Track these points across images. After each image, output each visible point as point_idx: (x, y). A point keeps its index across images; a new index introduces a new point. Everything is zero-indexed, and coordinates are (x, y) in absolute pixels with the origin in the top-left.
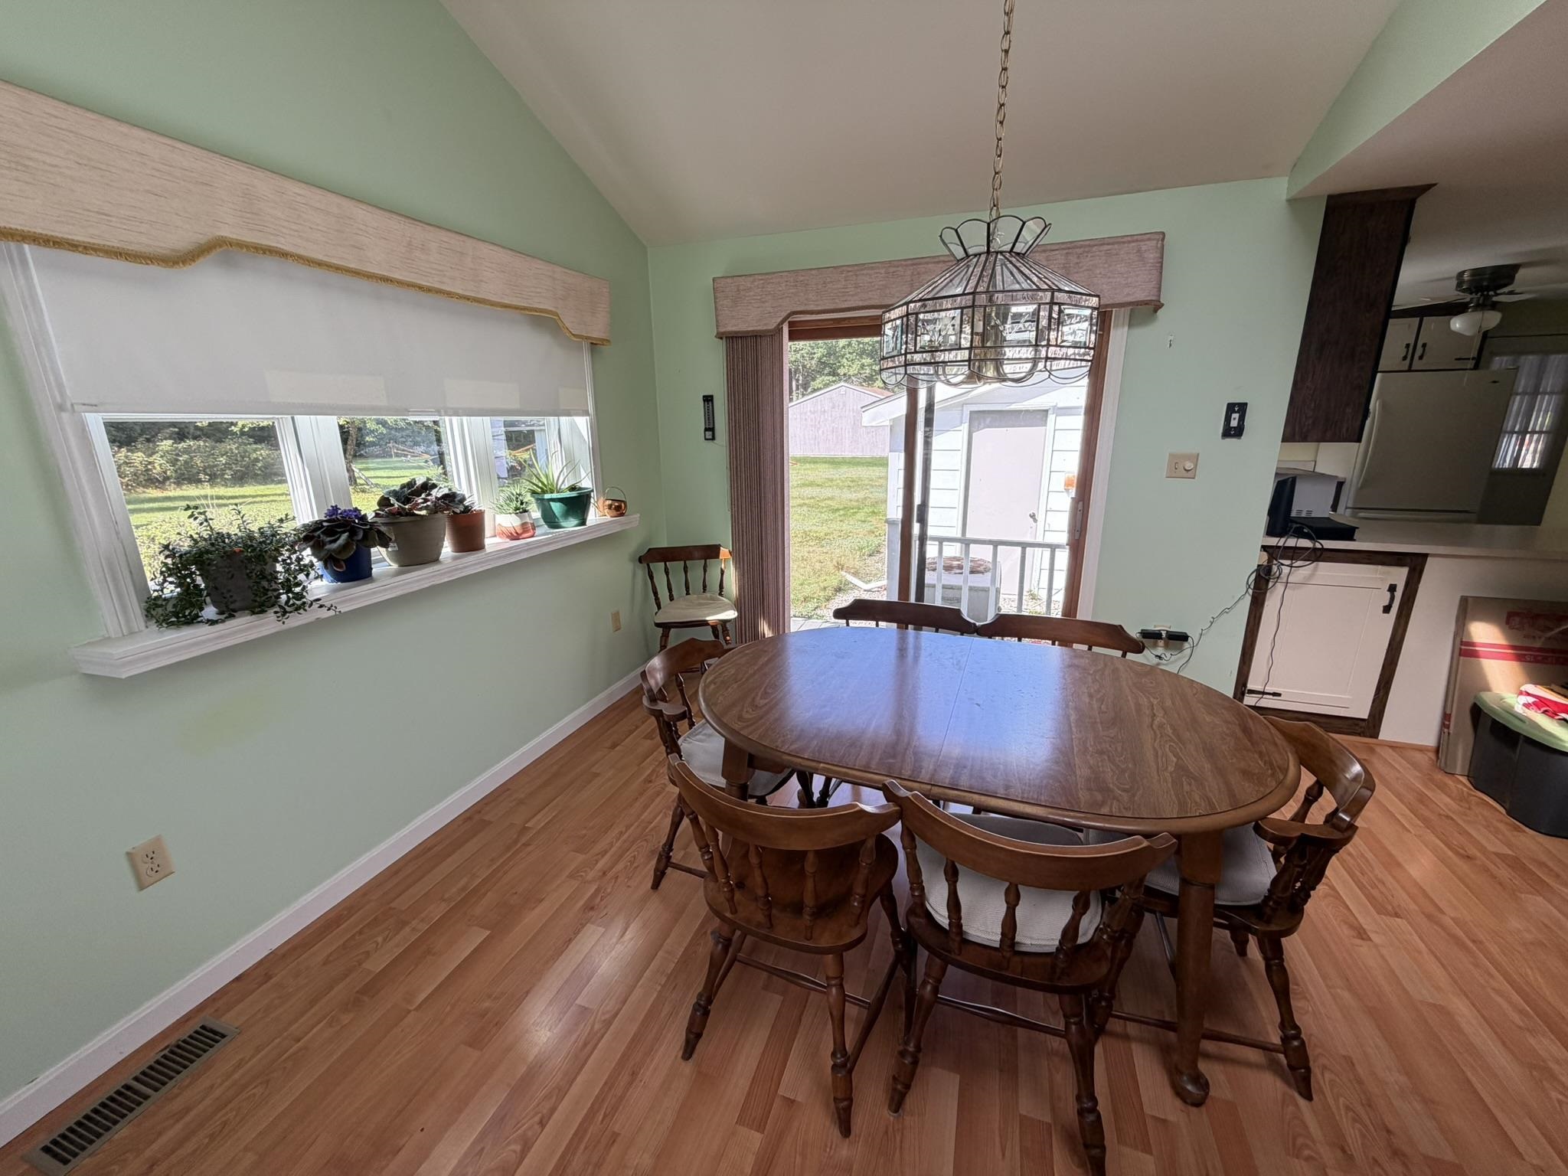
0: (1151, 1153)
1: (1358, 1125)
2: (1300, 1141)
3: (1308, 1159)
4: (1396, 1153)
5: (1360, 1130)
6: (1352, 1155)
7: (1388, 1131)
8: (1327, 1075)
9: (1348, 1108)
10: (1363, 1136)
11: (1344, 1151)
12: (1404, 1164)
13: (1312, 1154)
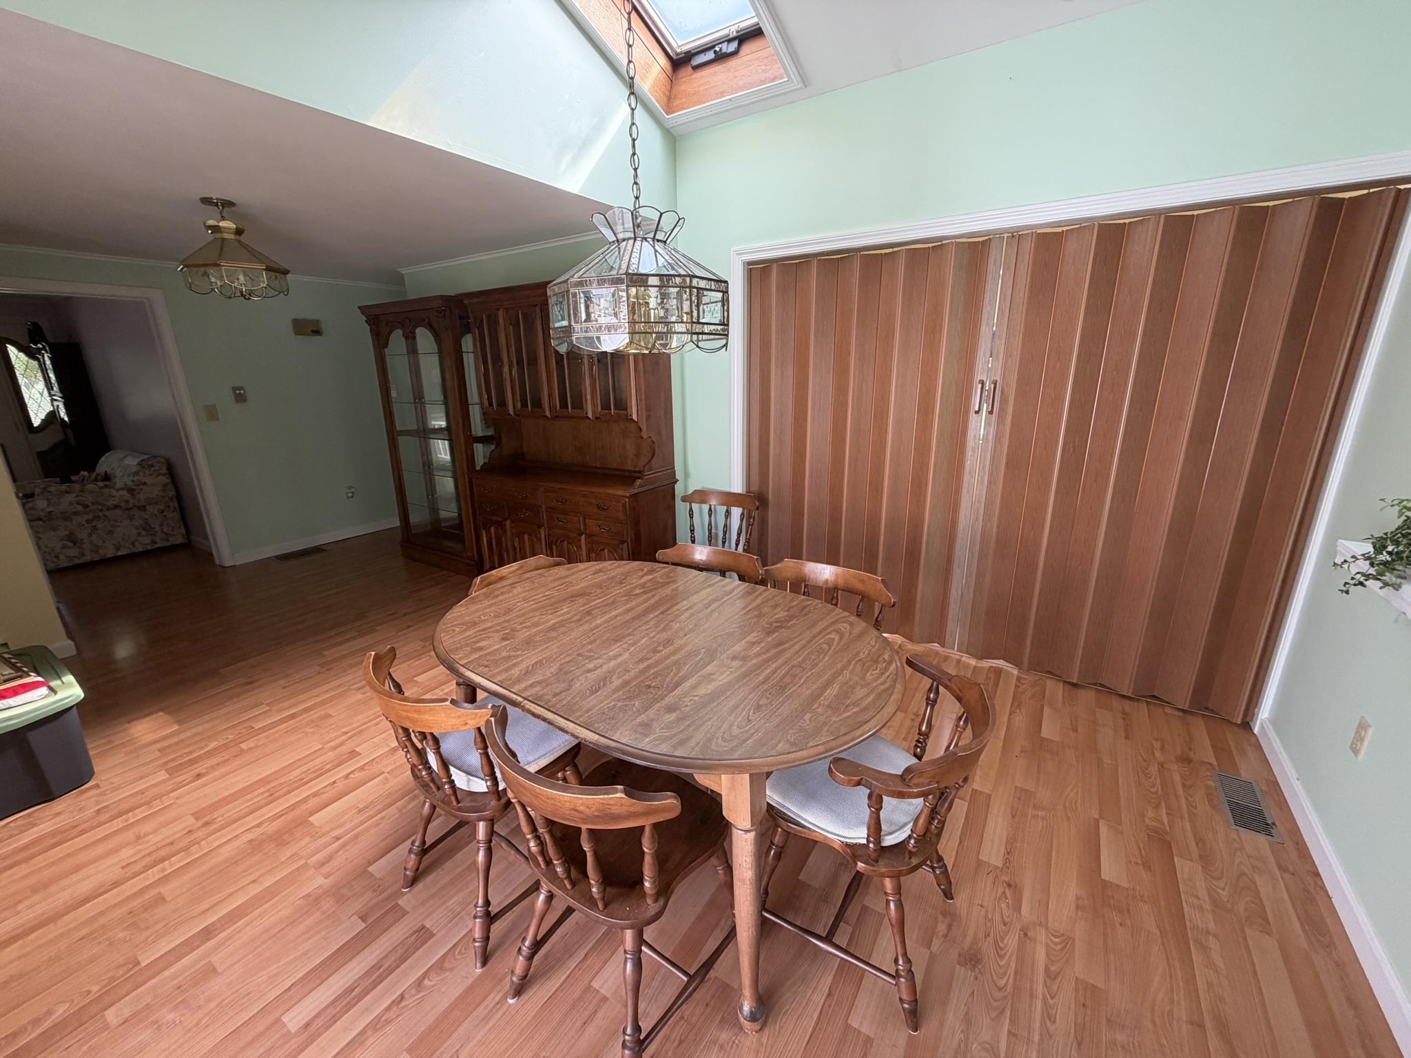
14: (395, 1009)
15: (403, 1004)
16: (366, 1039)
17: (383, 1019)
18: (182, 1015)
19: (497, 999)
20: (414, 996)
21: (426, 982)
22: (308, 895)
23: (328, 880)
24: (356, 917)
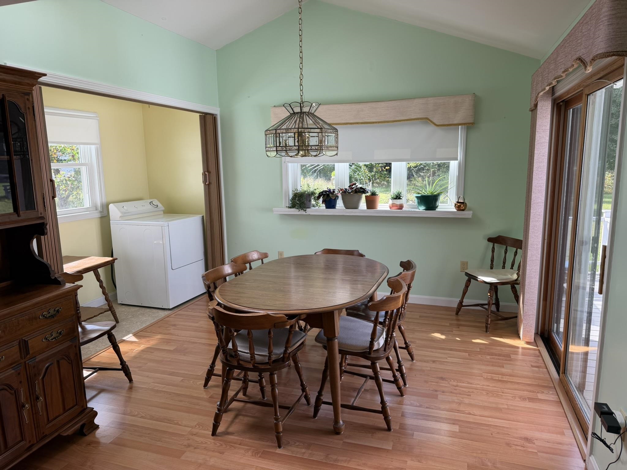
0: (209, 398)
1: (200, 442)
2: (201, 427)
3: (196, 426)
4: (189, 446)
5: (199, 442)
6: (193, 436)
7: (195, 448)
8: (218, 444)
9: (206, 443)
10: (197, 441)
11: (194, 435)
12: (185, 446)
13: (196, 428)
14: (431, 407)
15: (428, 406)
16: (444, 408)
17: (436, 408)
18: (485, 460)
19: (409, 389)
20: (424, 405)
21: (418, 405)
22: (419, 461)
23: (407, 460)
24: (414, 437)
